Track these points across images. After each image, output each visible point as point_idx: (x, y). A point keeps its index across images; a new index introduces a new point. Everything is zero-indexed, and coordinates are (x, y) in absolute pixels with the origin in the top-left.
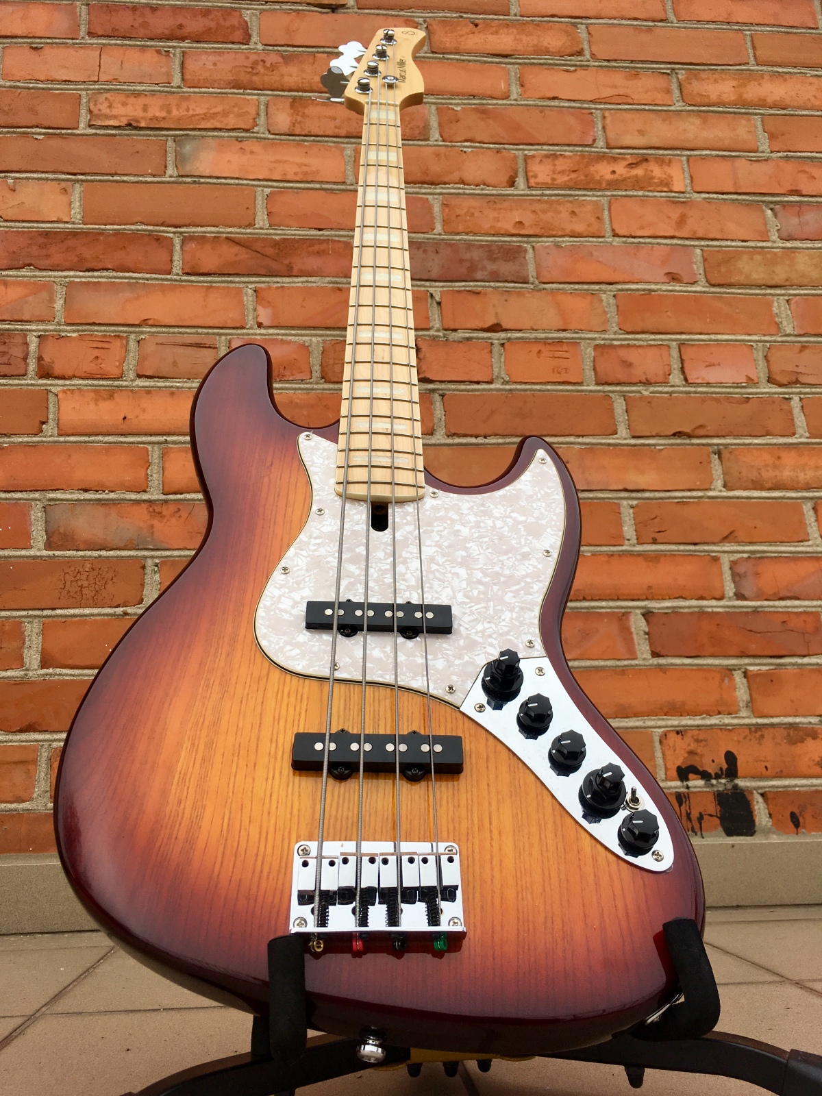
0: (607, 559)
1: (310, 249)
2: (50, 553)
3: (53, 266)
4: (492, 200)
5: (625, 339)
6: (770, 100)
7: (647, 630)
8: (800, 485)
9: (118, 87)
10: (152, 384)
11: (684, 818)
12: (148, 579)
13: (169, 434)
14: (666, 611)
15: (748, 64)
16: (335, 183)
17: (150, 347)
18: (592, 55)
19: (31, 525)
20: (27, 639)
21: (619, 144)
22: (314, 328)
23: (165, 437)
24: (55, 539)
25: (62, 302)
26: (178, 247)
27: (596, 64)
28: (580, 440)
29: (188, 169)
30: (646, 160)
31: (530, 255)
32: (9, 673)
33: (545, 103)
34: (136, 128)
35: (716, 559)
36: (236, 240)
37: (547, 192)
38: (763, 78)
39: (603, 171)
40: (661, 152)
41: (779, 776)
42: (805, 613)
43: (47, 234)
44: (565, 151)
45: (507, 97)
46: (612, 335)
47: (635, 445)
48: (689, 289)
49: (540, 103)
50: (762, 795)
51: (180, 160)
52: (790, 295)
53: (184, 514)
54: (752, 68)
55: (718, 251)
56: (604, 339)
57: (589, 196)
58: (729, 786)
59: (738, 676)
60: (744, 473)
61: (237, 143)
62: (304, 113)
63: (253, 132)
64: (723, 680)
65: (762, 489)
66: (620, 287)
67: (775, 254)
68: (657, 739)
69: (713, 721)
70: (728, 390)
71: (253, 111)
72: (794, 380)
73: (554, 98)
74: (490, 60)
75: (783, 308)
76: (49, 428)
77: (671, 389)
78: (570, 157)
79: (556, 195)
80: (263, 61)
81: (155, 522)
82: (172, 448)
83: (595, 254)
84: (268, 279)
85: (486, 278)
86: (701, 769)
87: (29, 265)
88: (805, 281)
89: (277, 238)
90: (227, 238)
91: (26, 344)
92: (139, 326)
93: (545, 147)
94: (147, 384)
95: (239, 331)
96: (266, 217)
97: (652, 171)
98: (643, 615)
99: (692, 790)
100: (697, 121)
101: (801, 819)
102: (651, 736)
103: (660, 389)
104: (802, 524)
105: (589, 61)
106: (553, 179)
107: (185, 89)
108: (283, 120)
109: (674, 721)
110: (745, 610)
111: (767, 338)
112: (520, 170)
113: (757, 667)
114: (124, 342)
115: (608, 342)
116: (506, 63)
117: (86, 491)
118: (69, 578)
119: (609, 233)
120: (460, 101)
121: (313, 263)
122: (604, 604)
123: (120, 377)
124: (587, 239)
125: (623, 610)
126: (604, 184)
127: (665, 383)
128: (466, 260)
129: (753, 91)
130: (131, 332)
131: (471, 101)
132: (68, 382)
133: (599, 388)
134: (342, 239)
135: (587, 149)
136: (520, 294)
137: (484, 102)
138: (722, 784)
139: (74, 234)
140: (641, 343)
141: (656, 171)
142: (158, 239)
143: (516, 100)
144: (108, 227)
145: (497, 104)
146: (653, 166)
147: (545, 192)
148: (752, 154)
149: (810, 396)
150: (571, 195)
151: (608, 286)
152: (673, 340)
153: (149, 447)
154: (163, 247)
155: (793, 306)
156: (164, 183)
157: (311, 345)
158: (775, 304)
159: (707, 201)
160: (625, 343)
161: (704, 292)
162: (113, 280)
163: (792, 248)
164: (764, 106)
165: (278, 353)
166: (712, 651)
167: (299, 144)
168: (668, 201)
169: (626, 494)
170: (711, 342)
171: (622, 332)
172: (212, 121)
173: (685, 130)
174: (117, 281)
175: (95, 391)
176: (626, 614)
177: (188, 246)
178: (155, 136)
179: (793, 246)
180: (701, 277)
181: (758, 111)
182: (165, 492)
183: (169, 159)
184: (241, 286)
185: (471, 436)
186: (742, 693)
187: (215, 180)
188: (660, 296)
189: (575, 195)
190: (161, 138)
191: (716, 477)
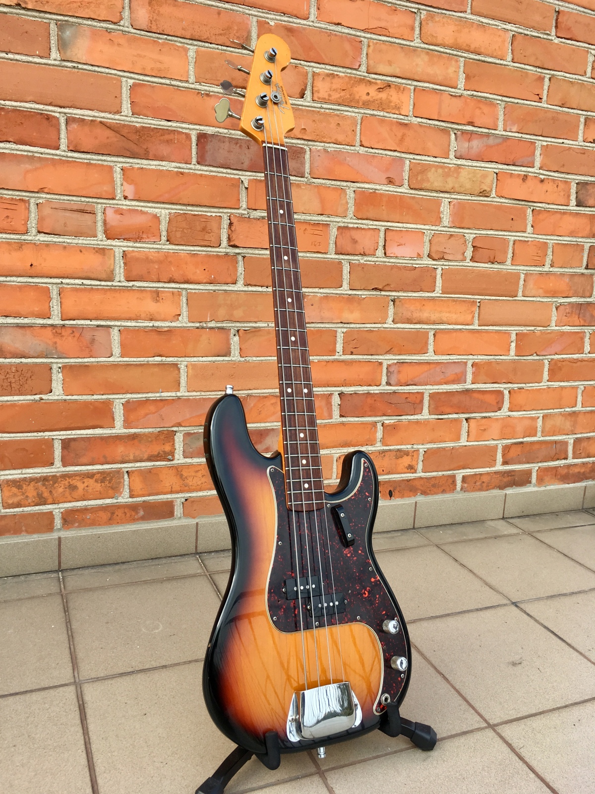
0: (325, 363)
1: (162, 138)
5: (356, 223)
6: (472, 47)
7: (340, 403)
8: (430, 322)
10: (50, 239)
12: (54, 377)
13: (63, 278)
14: (351, 393)
15: (466, 12)
16: (180, 81)
17: (47, 211)
21: (375, 71)
22: (163, 203)
23: (61, 280)
26: (63, 127)
28: (322, 291)
29: (69, 54)
30: (389, 86)
31: (307, 156)
33: (332, 28)
34: (24, 9)
35: (381, 364)
36: (108, 125)
37: (324, 106)
38: (472, 27)
39: (361, 92)
40: (400, 80)
41: (389, 473)
42: (417, 393)
44: (340, 72)
45: (307, 19)
46: (350, 221)
47: (350, 295)
48: (398, 190)
49: (329, 27)
51: (63, 45)
52: (452, 198)
53: (77, 335)
54: (468, 16)
55: (419, 164)
56: (344, 222)
57: (350, 112)
59: (379, 426)
60: (405, 313)
61: (107, 33)
62: (159, 11)
63: (119, 25)
64: (372, 429)
65: (411, 323)
66: (358, 185)
67: (450, 168)
68: (335, 459)
70: (406, 261)
72: (442, 257)
73: (339, 24)
75: (446, 208)
77: (376, 259)
78: (343, 77)
79: (329, 109)
81: (57, 340)
82: (67, 288)
83: (348, 159)
84: (131, 160)
88: (462, 190)
89: (138, 125)
90: (101, 122)
92: (37, 192)
93: (328, 67)
94: (46, 239)
95: (111, 202)
96: (130, 105)
97: (391, 96)
98: (339, 394)
100: (426, 58)
101: (393, 493)
102: (332, 457)
103: (370, 259)
104: (426, 343)
106: (330, 95)
108: (143, 15)
110: (389, 391)
111: (433, 228)
112: (309, 84)
113: (388, 421)
114: (27, 205)
115: (346, 225)
117: (7, 316)
118: (2, 377)
119: (358, 143)
120: (274, 17)
121: (165, 150)
122: (320, 389)
123: (26, 232)
124: (344, 146)
125: (329, 393)
126: (361, 104)
127: (374, 255)
129: (465, 37)
130: (31, 197)
131: (282, 18)
133: (337, 256)
134: (184, 131)
135: (354, 72)
136: (298, 186)
137: (291, 20)
140: (365, 227)
141: (393, 96)
142: (48, 118)
143: (313, 22)
144: (7, 103)
145: (299, 24)
146: (392, 92)
147: (323, 105)
148: (453, 90)
149: (447, 267)
150: (338, 110)
151: (352, 183)
152: (383, 226)
153: (50, 286)
154: (52, 126)
155: (452, 207)
156: (49, 65)
157: (161, 216)
158: (443, 204)
159: (420, 125)
160: (356, 226)
161: (406, 193)
162: (15, 152)
163: (460, 165)
164: (468, 51)
165: (138, 220)
166: (370, 413)
167: (155, 41)
168: (397, 122)
169: (341, 325)
170: (403, 229)
171: (355, 218)
172: (87, 10)
173: (417, 65)
174: (19, 153)
175: (8, 243)
176: (331, 395)
177: (71, 126)
178: (40, 18)
179: (461, 163)
180: (406, 182)
181: (464, 55)
182: (63, 319)
183: (52, 42)
184: (112, 164)
185: (259, 286)
186: (379, 434)
187: (90, 68)
188: (381, 194)
189: (341, 111)
190: (45, 21)
191: (390, 315)
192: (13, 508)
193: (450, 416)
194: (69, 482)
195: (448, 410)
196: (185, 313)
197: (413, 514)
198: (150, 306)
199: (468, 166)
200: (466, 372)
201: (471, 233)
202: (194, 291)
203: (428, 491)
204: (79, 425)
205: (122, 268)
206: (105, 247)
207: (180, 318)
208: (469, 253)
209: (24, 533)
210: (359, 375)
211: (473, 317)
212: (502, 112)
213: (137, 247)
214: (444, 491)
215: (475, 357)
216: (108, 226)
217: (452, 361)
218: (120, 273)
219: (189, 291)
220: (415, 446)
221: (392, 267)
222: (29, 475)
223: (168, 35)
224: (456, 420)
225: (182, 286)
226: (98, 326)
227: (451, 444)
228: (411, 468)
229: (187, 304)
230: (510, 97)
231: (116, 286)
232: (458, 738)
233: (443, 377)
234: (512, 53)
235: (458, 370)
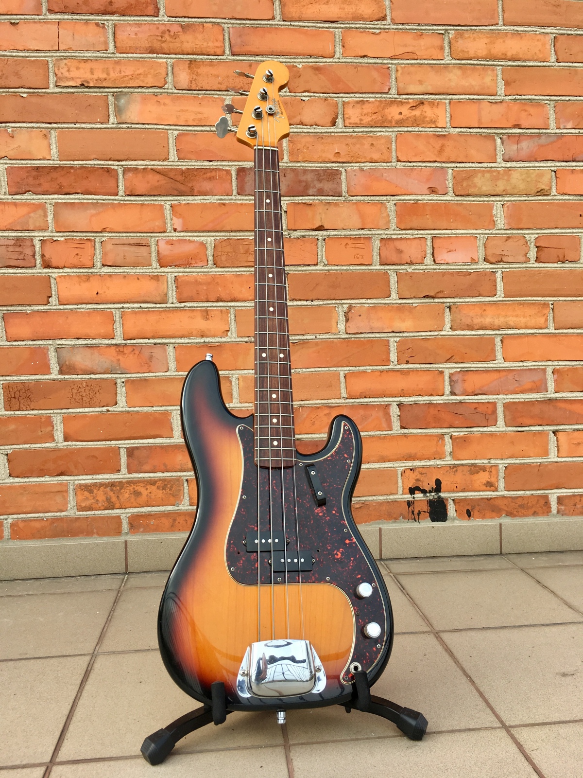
0: (379, 373)
1: (205, 176)
2: (62, 377)
3: (44, 192)
4: (320, 137)
5: (400, 234)
6: (509, 54)
7: (399, 414)
8: (495, 327)
9: (73, 54)
10: (112, 271)
11: (411, 513)
12: (119, 391)
13: (124, 303)
14: (411, 403)
15: (498, 24)
17: (109, 247)
18: (392, 19)
19: (49, 360)
20: (55, 426)
21: (406, 92)
22: (209, 231)
23: (122, 305)
24: (64, 368)
25: (52, 216)
26: (121, 176)
27: (395, 27)
28: (369, 301)
29: (124, 118)
30: (423, 103)
31: (343, 177)
32: (47, 445)
33: (357, 61)
34: (87, 87)
35: (442, 373)
36: (158, 170)
37: (357, 130)
38: (507, 36)
39: (393, 112)
40: (433, 97)
41: (464, 490)
42: (489, 403)
43: (37, 168)
44: (370, 98)
45: (333, 57)
46: (393, 232)
47: (400, 304)
48: (442, 198)
49: (355, 61)
50: (453, 500)
51: (119, 111)
52: (505, 201)
53: (137, 352)
54: (500, 28)
55: (463, 171)
56: (386, 234)
57: (383, 132)
58: (436, 497)
59: (447, 439)
60: (463, 320)
61: (155, 97)
62: (197, 72)
63: (164, 89)
64: (438, 441)
65: (472, 329)
66: (399, 198)
67: (499, 172)
68: (399, 473)
69: (432, 463)
70: (459, 267)
71: (163, 72)
72: (500, 260)
73: (364, 56)
74: (322, 25)
75: (499, 211)
76: (54, 300)
77: (425, 267)
78: (373, 102)
79: (362, 132)
80: (169, 31)
81: (120, 357)
82: (127, 312)
83: (385, 175)
84: (179, 198)
85: (315, 194)
86: (422, 488)
87: (29, 191)
88: (516, 191)
89: (183, 168)
90: (152, 169)
91: (34, 246)
92: (101, 232)
93: (357, 95)
94: (109, 271)
95: (162, 234)
96: (176, 152)
97: (426, 112)
98: (398, 405)
99: (416, 499)
100: (458, 72)
101: (472, 513)
102: (396, 471)
103: (418, 267)
104: (493, 350)
105: (389, 25)
106: (361, 120)
107: (118, 55)
108: (184, 78)
109: (410, 464)
110: (455, 401)
111: (487, 231)
112: (340, 113)
113: (457, 433)
114: (93, 243)
115: (389, 236)
116: (333, 28)
117: (78, 339)
118: (75, 391)
119: (394, 159)
120: (301, 60)
121: (207, 186)
122: (376, 400)
123: (93, 266)
124: (380, 164)
125: (387, 403)
126: (394, 123)
127: (422, 263)
128: (303, 181)
129: (500, 47)
130: (96, 237)
131: (309, 60)
132: (61, 271)
133: (382, 267)
134: (224, 168)
135: (384, 96)
136: (336, 205)
137: (317, 60)
138: (432, 496)
139: (54, 168)
140: (409, 236)
141: (428, 111)
142: (108, 171)
143: (339, 58)
144: (76, 162)
145: (326, 62)
146: (426, 108)
147: (355, 130)
148: (493, 97)
149: (508, 270)
150: (371, 132)
151: (391, 197)
152: (429, 234)
153: (113, 311)
154: (111, 177)
155: (505, 209)
156: (109, 128)
157: (207, 243)
158: (495, 208)
159: (460, 134)
160: (399, 236)
161: (451, 201)
162: (82, 201)
163: (510, 167)
164: (504, 59)
165: (187, 249)
166: (434, 425)
167: (195, 97)
168: (434, 135)
169: (393, 334)
170: (452, 235)
171: (398, 229)
172: (137, 81)
173: (450, 80)
174: (85, 201)
175: (78, 276)
176: (388, 406)
177: (127, 175)
178: (100, 92)
179: (511, 166)
180: (450, 190)
181: (500, 63)
182: (125, 339)
183: (110, 110)
184: (162, 203)
185: (304, 300)
186: (448, 447)
187: (142, 126)
188: (423, 204)
189: (375, 132)
190: (104, 94)
191: (446, 323)
192: (86, 511)
193: (532, 428)
194: (134, 488)
195: (527, 421)
196: (233, 329)
197: (498, 537)
198: (200, 324)
199: (520, 167)
200: (546, 379)
201: (532, 234)
202: (241, 308)
203: (515, 512)
204: (141, 434)
205: (174, 291)
206: (159, 274)
207: (229, 334)
208: (533, 253)
209: (95, 536)
210: (417, 385)
211: (546, 320)
212: (552, 111)
213: (187, 272)
214: (535, 514)
215: (556, 363)
216: (161, 256)
217: (527, 368)
218: (173, 296)
219: (236, 308)
220: (492, 461)
221: (444, 274)
222: (98, 481)
223: (206, 90)
224: (540, 432)
225: (230, 304)
226: (155, 344)
227: (539, 460)
228: (490, 486)
229: (235, 320)
230: (559, 96)
231: (169, 308)
232: (459, 733)
233: (517, 385)
234: (556, 54)
235: (536, 377)
